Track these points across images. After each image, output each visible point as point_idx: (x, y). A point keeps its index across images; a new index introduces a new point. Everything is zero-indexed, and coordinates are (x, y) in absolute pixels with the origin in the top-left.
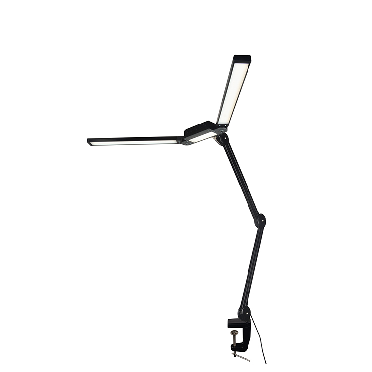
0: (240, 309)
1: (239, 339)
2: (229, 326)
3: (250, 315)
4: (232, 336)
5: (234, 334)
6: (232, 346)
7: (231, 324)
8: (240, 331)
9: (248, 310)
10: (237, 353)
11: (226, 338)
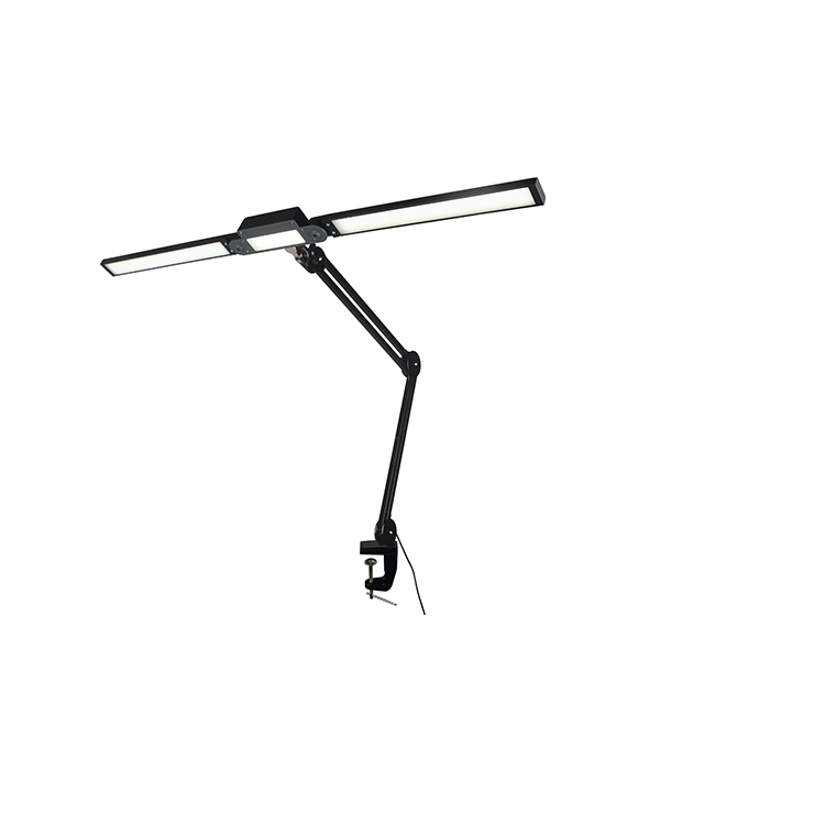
0: (379, 525)
1: (379, 571)
2: (363, 552)
3: (395, 534)
4: (368, 567)
5: (370, 563)
6: (367, 582)
7: (366, 548)
8: (380, 559)
9: (393, 526)
10: (375, 593)
11: (358, 569)
